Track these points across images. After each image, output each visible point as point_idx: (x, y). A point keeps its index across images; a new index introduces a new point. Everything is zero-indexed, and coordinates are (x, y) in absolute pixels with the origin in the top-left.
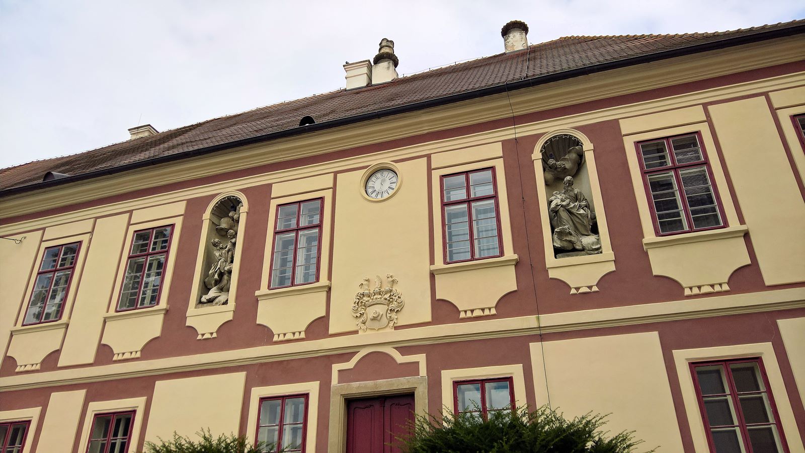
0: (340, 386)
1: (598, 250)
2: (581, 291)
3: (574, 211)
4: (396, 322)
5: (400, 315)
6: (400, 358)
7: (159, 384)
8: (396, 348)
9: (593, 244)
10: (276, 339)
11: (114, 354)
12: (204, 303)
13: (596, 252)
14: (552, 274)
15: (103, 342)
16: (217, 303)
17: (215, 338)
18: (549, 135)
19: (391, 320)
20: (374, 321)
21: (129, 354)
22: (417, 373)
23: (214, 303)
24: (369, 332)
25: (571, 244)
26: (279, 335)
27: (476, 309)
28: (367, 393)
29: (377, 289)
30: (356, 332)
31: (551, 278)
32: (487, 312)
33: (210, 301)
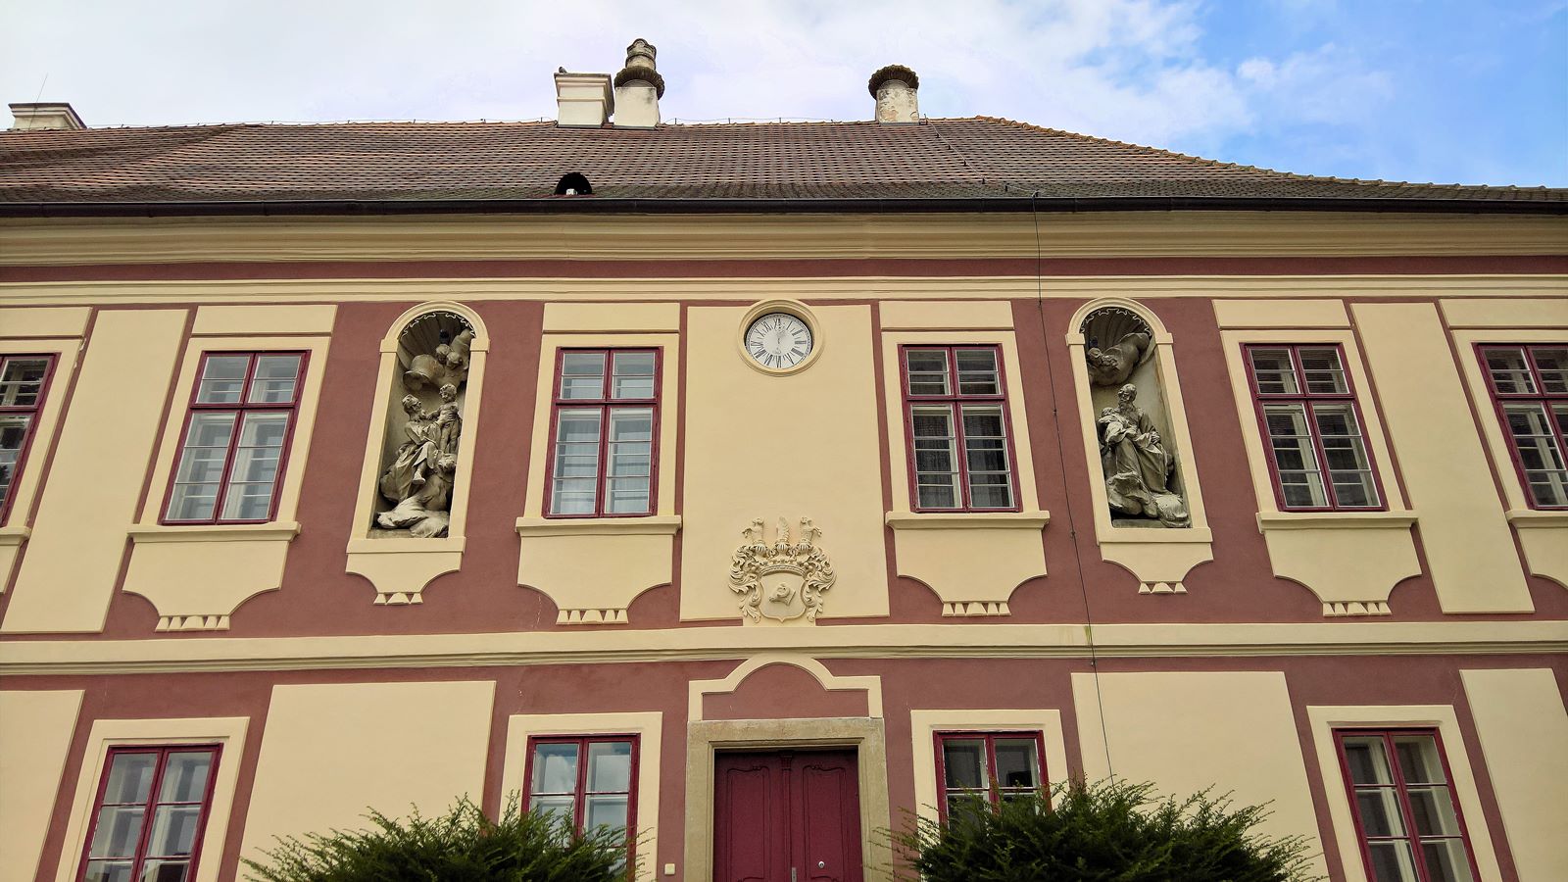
0: (706, 725)
1: (1184, 522)
2: (1157, 589)
3: (1143, 446)
4: (820, 610)
5: (827, 598)
6: (830, 681)
7: (279, 691)
8: (820, 660)
9: (1176, 509)
10: (562, 618)
11: (159, 618)
12: (386, 528)
13: (1181, 525)
14: (1108, 554)
15: (127, 587)
16: (421, 533)
17: (419, 604)
18: (1094, 305)
19: (809, 605)
20: (777, 605)
21: (201, 620)
22: (863, 710)
23: (415, 530)
24: (765, 624)
25: (1139, 505)
26: (569, 612)
27: (973, 602)
28: (764, 743)
29: (782, 543)
30: (738, 622)
31: (1105, 561)
32: (992, 610)
33: (404, 526)
